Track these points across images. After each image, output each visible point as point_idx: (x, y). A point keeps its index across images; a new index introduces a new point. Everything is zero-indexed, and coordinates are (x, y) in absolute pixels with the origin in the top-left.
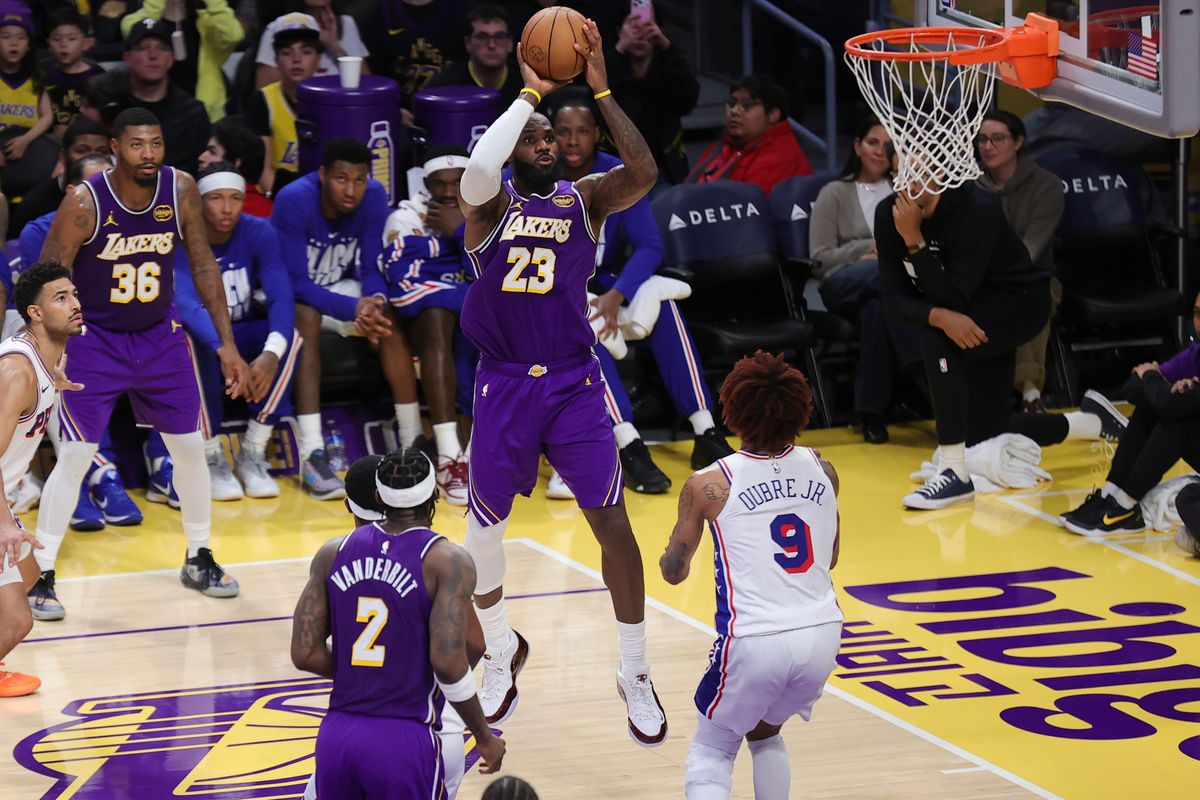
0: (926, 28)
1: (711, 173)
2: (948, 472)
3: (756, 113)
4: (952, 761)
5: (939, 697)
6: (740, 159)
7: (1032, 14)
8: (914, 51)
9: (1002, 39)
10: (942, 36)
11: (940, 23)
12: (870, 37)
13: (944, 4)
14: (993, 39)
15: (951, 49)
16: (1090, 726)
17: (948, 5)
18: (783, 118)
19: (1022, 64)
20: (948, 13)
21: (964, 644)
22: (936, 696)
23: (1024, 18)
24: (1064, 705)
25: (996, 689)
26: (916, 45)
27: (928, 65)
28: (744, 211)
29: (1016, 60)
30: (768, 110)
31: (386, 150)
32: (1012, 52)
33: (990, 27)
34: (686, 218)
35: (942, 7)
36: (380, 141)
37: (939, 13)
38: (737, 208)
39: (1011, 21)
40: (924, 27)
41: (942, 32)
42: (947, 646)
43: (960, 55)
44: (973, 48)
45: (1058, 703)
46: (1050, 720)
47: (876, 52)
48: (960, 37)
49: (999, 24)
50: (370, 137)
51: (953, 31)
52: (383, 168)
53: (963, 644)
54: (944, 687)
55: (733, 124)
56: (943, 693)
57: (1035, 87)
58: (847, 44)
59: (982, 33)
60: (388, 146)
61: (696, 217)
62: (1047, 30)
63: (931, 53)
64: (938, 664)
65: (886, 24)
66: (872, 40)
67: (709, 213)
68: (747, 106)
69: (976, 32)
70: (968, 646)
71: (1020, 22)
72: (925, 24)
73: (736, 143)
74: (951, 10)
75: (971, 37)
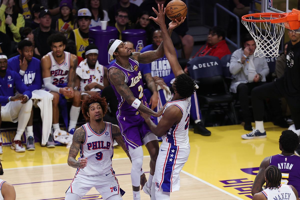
0: (265, 13)
1: (202, 54)
3: (215, 37)
6: (211, 50)
7: (294, 9)
8: (261, 19)
9: (285, 16)
10: (269, 15)
11: (268, 12)
12: (249, 15)
13: (269, 6)
14: (283, 16)
15: (271, 19)
17: (271, 7)
18: (224, 39)
19: (291, 23)
20: (271, 9)
23: (292, 10)
26: (261, 18)
27: (265, 23)
28: (214, 64)
29: (289, 22)
30: (219, 37)
32: (288, 20)
33: (282, 13)
34: (198, 66)
35: (269, 7)
37: (268, 9)
38: (212, 63)
39: (288, 11)
40: (264, 13)
41: (269, 14)
43: (274, 20)
44: (277, 18)
47: (250, 20)
48: (274, 15)
49: (285, 12)
51: (272, 14)
55: (209, 40)
57: (295, 29)
58: (242, 18)
59: (280, 14)
61: (200, 66)
62: (298, 13)
63: (266, 20)
65: (254, 12)
66: (249, 17)
67: (204, 65)
68: (213, 35)
69: (278, 14)
71: (290, 11)
72: (264, 12)
73: (210, 45)
74: (271, 8)
75: (277, 15)
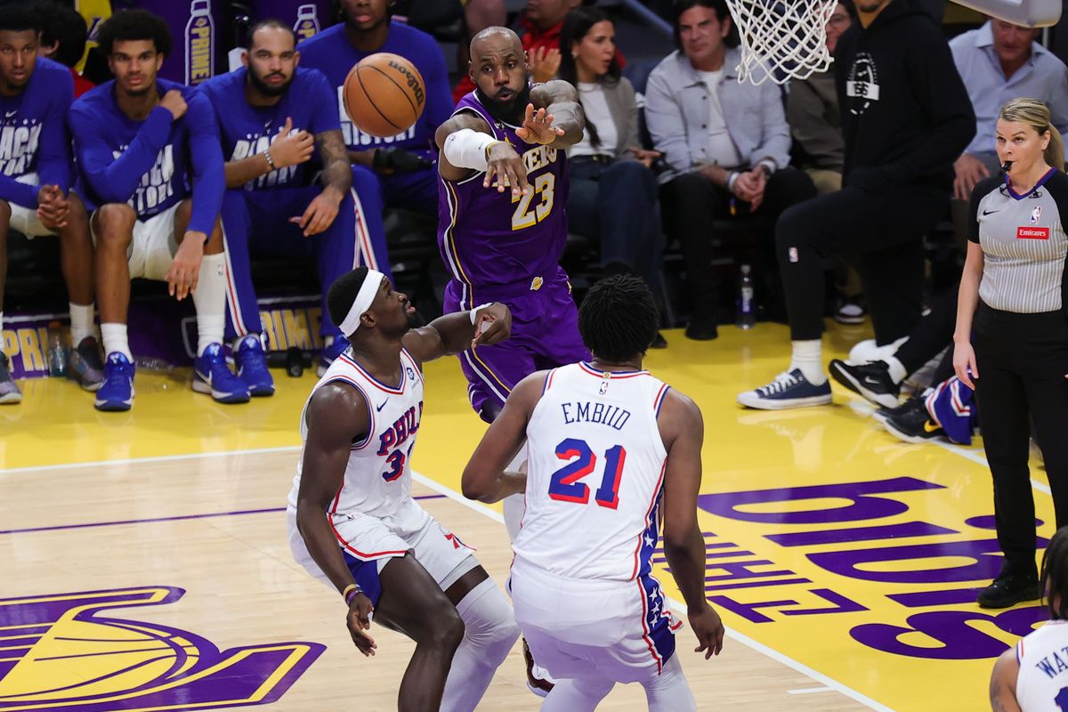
2: (797, 373)
4: (800, 681)
5: (786, 613)
16: (943, 645)
21: (813, 558)
22: (782, 612)
24: (917, 623)
25: (846, 605)
31: (207, 28)
36: (201, 20)
42: (796, 559)
45: (910, 620)
46: (901, 638)
50: (190, 16)
52: (201, 49)
53: (811, 557)
54: (792, 602)
56: (791, 609)
60: (208, 24)
64: (785, 578)
70: (817, 559)
